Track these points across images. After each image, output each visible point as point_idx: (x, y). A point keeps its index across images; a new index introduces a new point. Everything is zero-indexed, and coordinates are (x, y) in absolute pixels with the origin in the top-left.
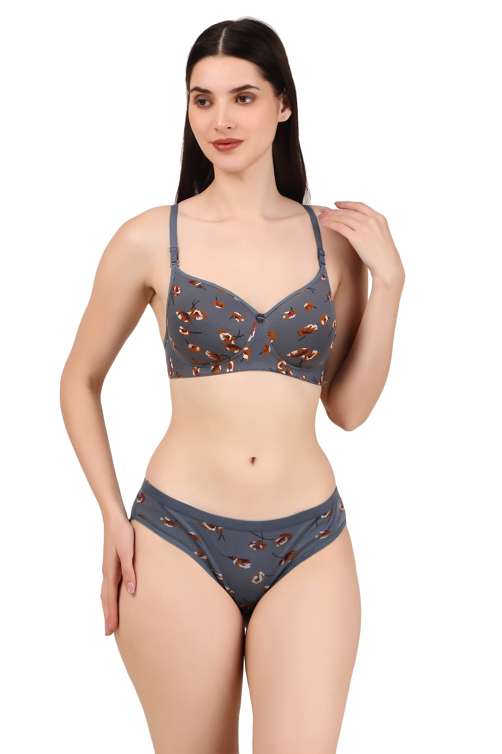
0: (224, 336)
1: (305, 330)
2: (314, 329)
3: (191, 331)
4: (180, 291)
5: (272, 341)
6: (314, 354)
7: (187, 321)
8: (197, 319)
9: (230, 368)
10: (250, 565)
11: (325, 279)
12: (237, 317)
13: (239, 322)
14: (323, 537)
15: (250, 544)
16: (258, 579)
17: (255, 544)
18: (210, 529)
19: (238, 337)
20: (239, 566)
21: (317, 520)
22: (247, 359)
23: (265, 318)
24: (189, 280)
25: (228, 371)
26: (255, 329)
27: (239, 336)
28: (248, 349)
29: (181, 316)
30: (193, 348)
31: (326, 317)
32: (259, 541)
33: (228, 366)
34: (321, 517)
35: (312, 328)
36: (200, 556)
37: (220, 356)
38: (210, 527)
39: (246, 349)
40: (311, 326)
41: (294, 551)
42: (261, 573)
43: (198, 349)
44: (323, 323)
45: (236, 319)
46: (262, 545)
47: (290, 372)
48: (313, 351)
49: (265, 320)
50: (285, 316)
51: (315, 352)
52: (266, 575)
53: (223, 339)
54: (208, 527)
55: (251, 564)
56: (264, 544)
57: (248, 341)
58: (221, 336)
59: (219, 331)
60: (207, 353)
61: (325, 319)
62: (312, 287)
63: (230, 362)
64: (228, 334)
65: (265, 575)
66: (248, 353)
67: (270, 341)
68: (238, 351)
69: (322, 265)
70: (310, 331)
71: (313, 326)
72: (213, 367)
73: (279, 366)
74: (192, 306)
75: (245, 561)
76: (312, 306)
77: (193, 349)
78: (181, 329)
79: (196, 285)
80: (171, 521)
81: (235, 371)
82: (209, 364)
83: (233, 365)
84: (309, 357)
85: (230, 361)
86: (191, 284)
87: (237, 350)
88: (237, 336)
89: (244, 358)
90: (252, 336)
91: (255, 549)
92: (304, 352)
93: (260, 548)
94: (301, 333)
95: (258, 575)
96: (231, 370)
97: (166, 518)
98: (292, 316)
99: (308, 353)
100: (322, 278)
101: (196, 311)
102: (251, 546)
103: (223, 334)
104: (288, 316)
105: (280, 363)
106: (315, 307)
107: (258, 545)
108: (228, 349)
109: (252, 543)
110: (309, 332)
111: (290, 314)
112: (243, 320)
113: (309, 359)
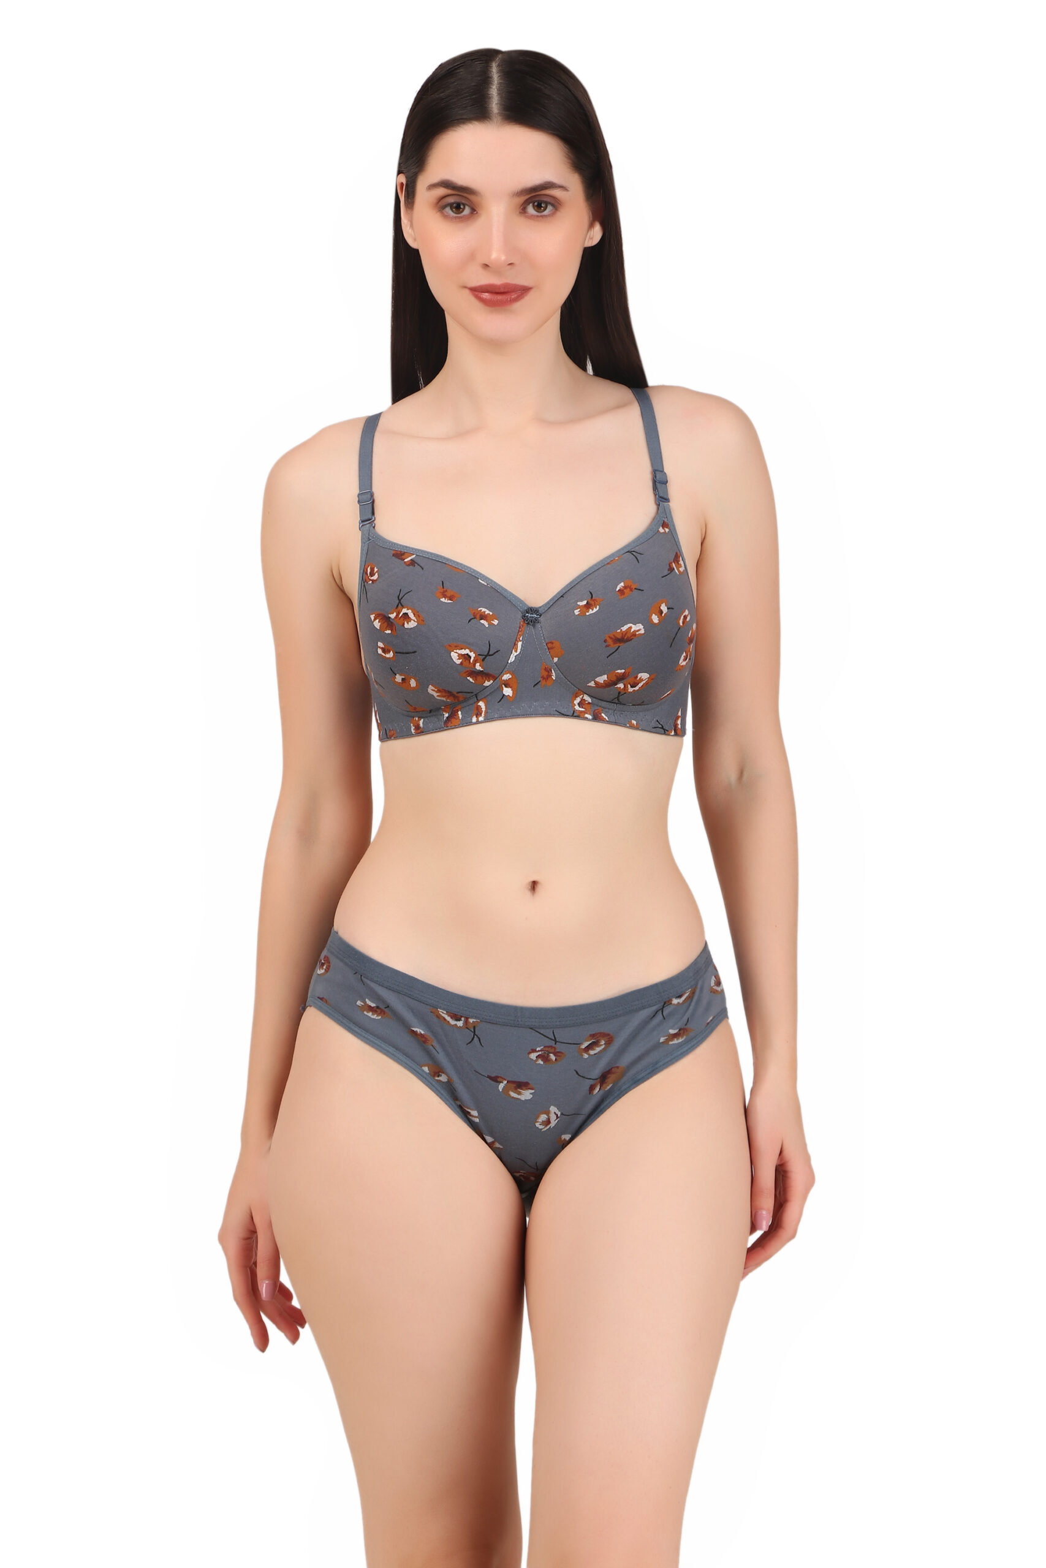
0: (461, 656)
1: (619, 637)
2: (637, 633)
3: (398, 650)
4: (376, 574)
5: (556, 660)
6: (641, 680)
7: (388, 632)
8: (406, 626)
9: (478, 715)
10: (531, 1094)
11: (667, 530)
12: (483, 617)
13: (487, 626)
14: (676, 1041)
15: (530, 1053)
16: (548, 1122)
17: (540, 1053)
18: (453, 1022)
19: (488, 655)
20: (509, 1095)
21: (663, 1007)
22: (511, 695)
23: (540, 616)
24: (393, 552)
25: (474, 719)
26: (521, 639)
27: (490, 653)
28: (511, 677)
29: (379, 622)
30: (405, 682)
31: (662, 608)
32: (549, 1047)
33: (476, 712)
34: (672, 1000)
35: (632, 630)
36: (434, 1076)
37: (456, 695)
38: (452, 1018)
39: (506, 677)
40: (631, 628)
41: (618, 1067)
42: (553, 1109)
43: (413, 683)
44: (655, 619)
45: (481, 621)
46: (555, 1055)
47: (603, 715)
48: (640, 675)
49: (542, 619)
50: (579, 610)
51: (644, 676)
52: (564, 1113)
53: (458, 662)
54: (448, 1018)
55: (533, 1091)
56: (558, 1052)
57: (509, 662)
58: (454, 655)
59: (450, 646)
60: (431, 690)
61: (661, 612)
62: (636, 549)
63: (479, 704)
64: (467, 651)
65: (562, 1114)
66: (511, 685)
67: (553, 659)
68: (492, 681)
69: (661, 502)
70: (628, 637)
71: (634, 628)
72: (446, 715)
73: (576, 704)
74: (398, 602)
75: (520, 1085)
76: (634, 587)
77: (404, 684)
78: (380, 647)
79: (406, 560)
80: (378, 1007)
81: (488, 719)
82: (438, 709)
83: (484, 709)
84: (632, 687)
85: (478, 701)
86: (397, 560)
87: (489, 681)
88: (486, 654)
89: (504, 695)
90: (516, 651)
91: (540, 1062)
92: (621, 678)
93: (551, 1060)
94: (610, 642)
95: (548, 1113)
96: (481, 719)
97: (369, 1002)
98: (593, 610)
99: (630, 679)
100: (661, 530)
101: (404, 611)
102: (533, 1056)
103: (456, 653)
104: (585, 609)
105: (578, 700)
106: (640, 590)
107: (546, 1055)
108: (471, 680)
109: (534, 1051)
110: (625, 638)
111: (588, 606)
112: (496, 622)
113: (634, 690)
